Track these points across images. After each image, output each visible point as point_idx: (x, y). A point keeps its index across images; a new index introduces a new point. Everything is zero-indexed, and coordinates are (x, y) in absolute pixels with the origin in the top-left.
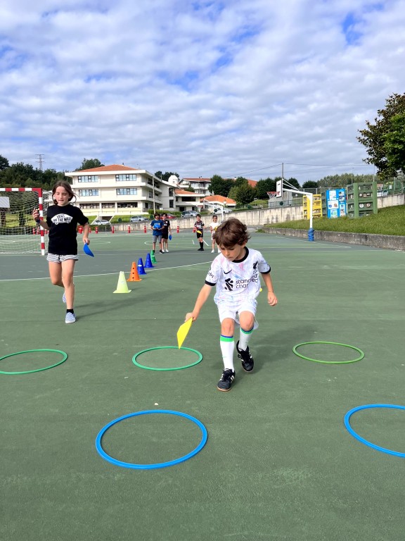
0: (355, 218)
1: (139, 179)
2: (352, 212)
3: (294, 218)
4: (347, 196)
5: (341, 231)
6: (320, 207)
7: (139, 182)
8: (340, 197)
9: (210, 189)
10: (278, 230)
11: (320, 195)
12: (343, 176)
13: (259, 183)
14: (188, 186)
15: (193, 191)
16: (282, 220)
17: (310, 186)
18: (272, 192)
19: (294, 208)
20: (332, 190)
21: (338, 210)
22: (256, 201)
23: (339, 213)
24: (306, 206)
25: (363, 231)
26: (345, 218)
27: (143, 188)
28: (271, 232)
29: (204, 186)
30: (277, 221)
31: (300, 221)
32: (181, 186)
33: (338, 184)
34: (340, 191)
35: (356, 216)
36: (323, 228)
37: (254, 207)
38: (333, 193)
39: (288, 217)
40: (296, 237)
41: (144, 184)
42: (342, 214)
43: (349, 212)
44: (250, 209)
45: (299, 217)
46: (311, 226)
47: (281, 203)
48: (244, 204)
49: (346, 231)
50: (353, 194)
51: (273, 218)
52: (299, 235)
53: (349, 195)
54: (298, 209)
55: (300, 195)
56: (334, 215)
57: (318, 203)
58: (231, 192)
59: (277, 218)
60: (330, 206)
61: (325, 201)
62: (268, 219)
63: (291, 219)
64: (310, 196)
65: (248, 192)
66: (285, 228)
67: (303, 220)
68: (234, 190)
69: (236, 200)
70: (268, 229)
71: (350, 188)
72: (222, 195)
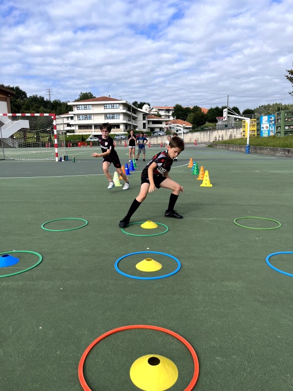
0: (281, 137)
1: (121, 107)
2: (280, 132)
3: (235, 137)
4: (276, 120)
5: (271, 146)
6: (255, 128)
7: (121, 110)
8: (271, 122)
9: (173, 115)
10: (223, 146)
11: (256, 120)
12: (273, 105)
13: (209, 110)
14: (157, 113)
15: (160, 116)
16: (226, 138)
17: (248, 113)
18: (220, 117)
19: (235, 130)
20: (265, 115)
21: (269, 131)
22: (207, 124)
23: (269, 133)
24: (245, 128)
25: (287, 146)
26: (274, 137)
27: (124, 114)
28: (218, 147)
29: (169, 113)
30: (222, 139)
31: (240, 139)
32: (152, 113)
33: (269, 111)
34: (271, 116)
35: (282, 135)
36: (258, 144)
37: (206, 129)
38: (265, 118)
39: (231, 136)
40: (236, 151)
41: (125, 111)
42: (272, 134)
43: (277, 133)
44: (203, 130)
45: (239, 136)
46: (248, 143)
47: (226, 126)
48: (198, 126)
49: (274, 146)
50: (280, 119)
51: (219, 137)
52: (239, 149)
53: (278, 120)
54: (238, 130)
55: (240, 120)
56: (265, 135)
57: (254, 126)
58: (188, 117)
59: (222, 137)
60: (263, 128)
61: (259, 124)
62: (216, 137)
63: (233, 138)
64: (248, 121)
65: (202, 117)
66: (228, 144)
67: (242, 138)
68: (191, 116)
69: (192, 123)
70: (216, 145)
71: (278, 114)
72: (182, 119)
